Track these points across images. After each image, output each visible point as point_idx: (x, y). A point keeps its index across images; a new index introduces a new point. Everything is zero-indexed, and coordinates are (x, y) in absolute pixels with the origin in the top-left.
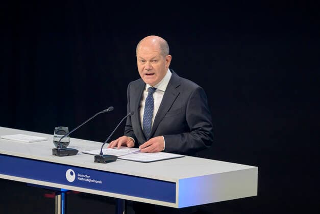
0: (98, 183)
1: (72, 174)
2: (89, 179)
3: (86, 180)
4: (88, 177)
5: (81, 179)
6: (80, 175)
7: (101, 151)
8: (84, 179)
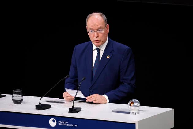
0: (74, 127)
1: (54, 121)
2: (68, 124)
3: (65, 125)
4: (67, 122)
5: (61, 124)
6: (60, 122)
7: (73, 105)
8: (63, 124)
